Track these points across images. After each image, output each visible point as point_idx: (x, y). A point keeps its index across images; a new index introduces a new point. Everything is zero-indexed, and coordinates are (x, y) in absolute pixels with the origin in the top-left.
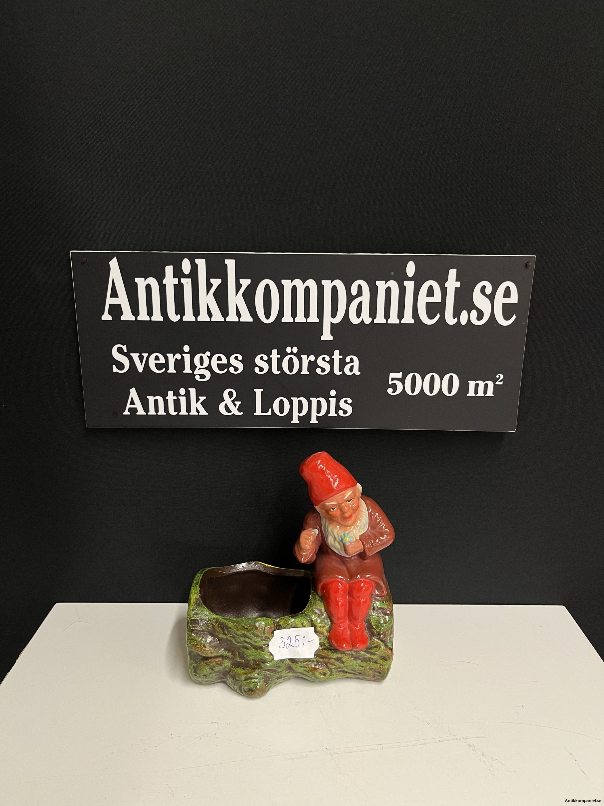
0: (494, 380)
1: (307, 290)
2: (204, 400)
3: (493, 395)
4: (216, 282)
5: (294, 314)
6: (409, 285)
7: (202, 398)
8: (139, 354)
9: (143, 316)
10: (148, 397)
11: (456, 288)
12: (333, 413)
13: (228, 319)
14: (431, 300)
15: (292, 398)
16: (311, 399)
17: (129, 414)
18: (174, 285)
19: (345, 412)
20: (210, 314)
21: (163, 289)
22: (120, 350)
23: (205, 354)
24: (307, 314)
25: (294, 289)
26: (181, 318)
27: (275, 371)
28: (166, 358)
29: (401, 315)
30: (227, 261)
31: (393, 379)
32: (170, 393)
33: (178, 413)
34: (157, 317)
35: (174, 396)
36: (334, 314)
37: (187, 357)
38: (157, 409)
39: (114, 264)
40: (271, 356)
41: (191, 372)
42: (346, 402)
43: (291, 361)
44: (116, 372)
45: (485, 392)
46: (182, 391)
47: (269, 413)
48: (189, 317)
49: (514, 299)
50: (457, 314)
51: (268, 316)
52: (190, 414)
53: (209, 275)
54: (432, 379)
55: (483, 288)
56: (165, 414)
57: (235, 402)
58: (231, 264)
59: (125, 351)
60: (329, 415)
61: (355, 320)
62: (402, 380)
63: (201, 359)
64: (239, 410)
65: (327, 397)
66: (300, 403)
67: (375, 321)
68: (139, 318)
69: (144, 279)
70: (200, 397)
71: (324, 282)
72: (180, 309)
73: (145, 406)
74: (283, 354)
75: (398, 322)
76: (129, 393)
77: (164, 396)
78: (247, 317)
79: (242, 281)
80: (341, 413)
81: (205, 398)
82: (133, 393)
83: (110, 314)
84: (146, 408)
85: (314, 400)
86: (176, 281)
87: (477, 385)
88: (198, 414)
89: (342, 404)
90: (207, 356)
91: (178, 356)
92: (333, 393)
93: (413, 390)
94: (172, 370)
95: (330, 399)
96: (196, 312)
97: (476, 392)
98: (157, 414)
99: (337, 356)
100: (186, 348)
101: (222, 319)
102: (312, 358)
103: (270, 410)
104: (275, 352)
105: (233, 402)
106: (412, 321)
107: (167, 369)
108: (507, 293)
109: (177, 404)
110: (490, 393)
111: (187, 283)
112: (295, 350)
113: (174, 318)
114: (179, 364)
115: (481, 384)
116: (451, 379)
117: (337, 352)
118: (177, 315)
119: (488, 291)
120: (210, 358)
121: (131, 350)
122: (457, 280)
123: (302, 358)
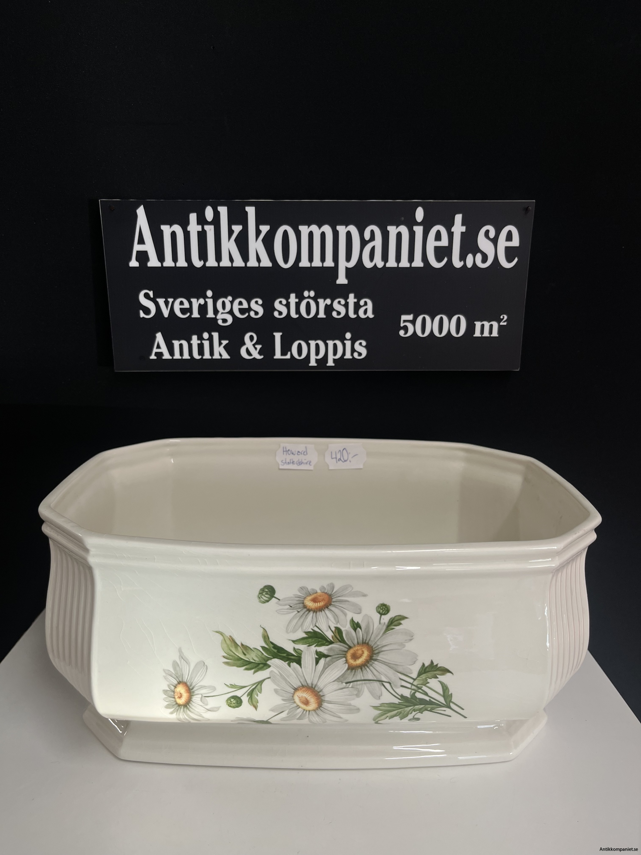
0: (499, 321)
1: (323, 235)
2: (227, 344)
3: (497, 336)
4: (237, 229)
5: (311, 259)
6: (419, 230)
7: (225, 342)
8: (164, 300)
9: (169, 262)
10: (174, 342)
11: (462, 233)
12: (348, 356)
13: (249, 264)
14: (439, 244)
15: (310, 342)
16: (328, 342)
17: (155, 358)
18: (198, 232)
19: (360, 354)
20: (231, 260)
21: (187, 235)
22: (147, 296)
23: (226, 297)
24: (323, 259)
25: (311, 234)
26: (205, 264)
27: (294, 315)
28: (191, 303)
29: (411, 259)
30: (248, 209)
31: (405, 321)
32: (195, 338)
33: (202, 358)
34: (182, 263)
35: (198, 339)
36: (348, 258)
37: (210, 302)
38: (181, 354)
39: (141, 212)
40: (289, 301)
41: (214, 316)
42: (360, 344)
43: (308, 306)
44: (143, 317)
45: (491, 332)
46: (206, 335)
47: (288, 356)
48: (212, 262)
49: (516, 242)
50: (463, 257)
51: (286, 260)
52: (214, 357)
53: (231, 222)
54: (441, 321)
55: (487, 233)
56: (189, 358)
57: (256, 346)
58: (251, 211)
59: (152, 296)
60: (345, 357)
61: (368, 264)
62: (413, 322)
63: (224, 304)
64: (260, 353)
65: (343, 339)
66: (317, 346)
67: (388, 265)
68: (165, 264)
69: (169, 226)
70: (222, 342)
71: (339, 228)
72: (203, 255)
73: (171, 351)
74: (301, 297)
75: (408, 265)
76: (155, 338)
77: (189, 340)
78: (266, 263)
79: (262, 227)
80: (356, 355)
81: (227, 342)
82: (159, 337)
83: (137, 260)
84: (171, 352)
85: (330, 343)
86: (199, 228)
87: (483, 326)
88: (221, 357)
89: (357, 346)
90: (229, 301)
91: (202, 301)
92: (348, 335)
93: (423, 331)
94: (196, 315)
95: (345, 342)
96: (218, 258)
97: (482, 332)
98: (182, 358)
99: (352, 299)
100: (209, 293)
101: (242, 264)
102: (328, 301)
103: (289, 353)
104: (293, 297)
105: (254, 345)
106: (421, 265)
107: (191, 313)
108: (509, 237)
109: (201, 347)
110: (495, 334)
111: (210, 230)
112: (312, 294)
113: (198, 263)
114: (203, 309)
115: (487, 325)
116: (459, 320)
117: (351, 296)
118: (200, 259)
119: (492, 234)
120: (232, 302)
121: (156, 295)
122: (463, 225)
123: (318, 302)
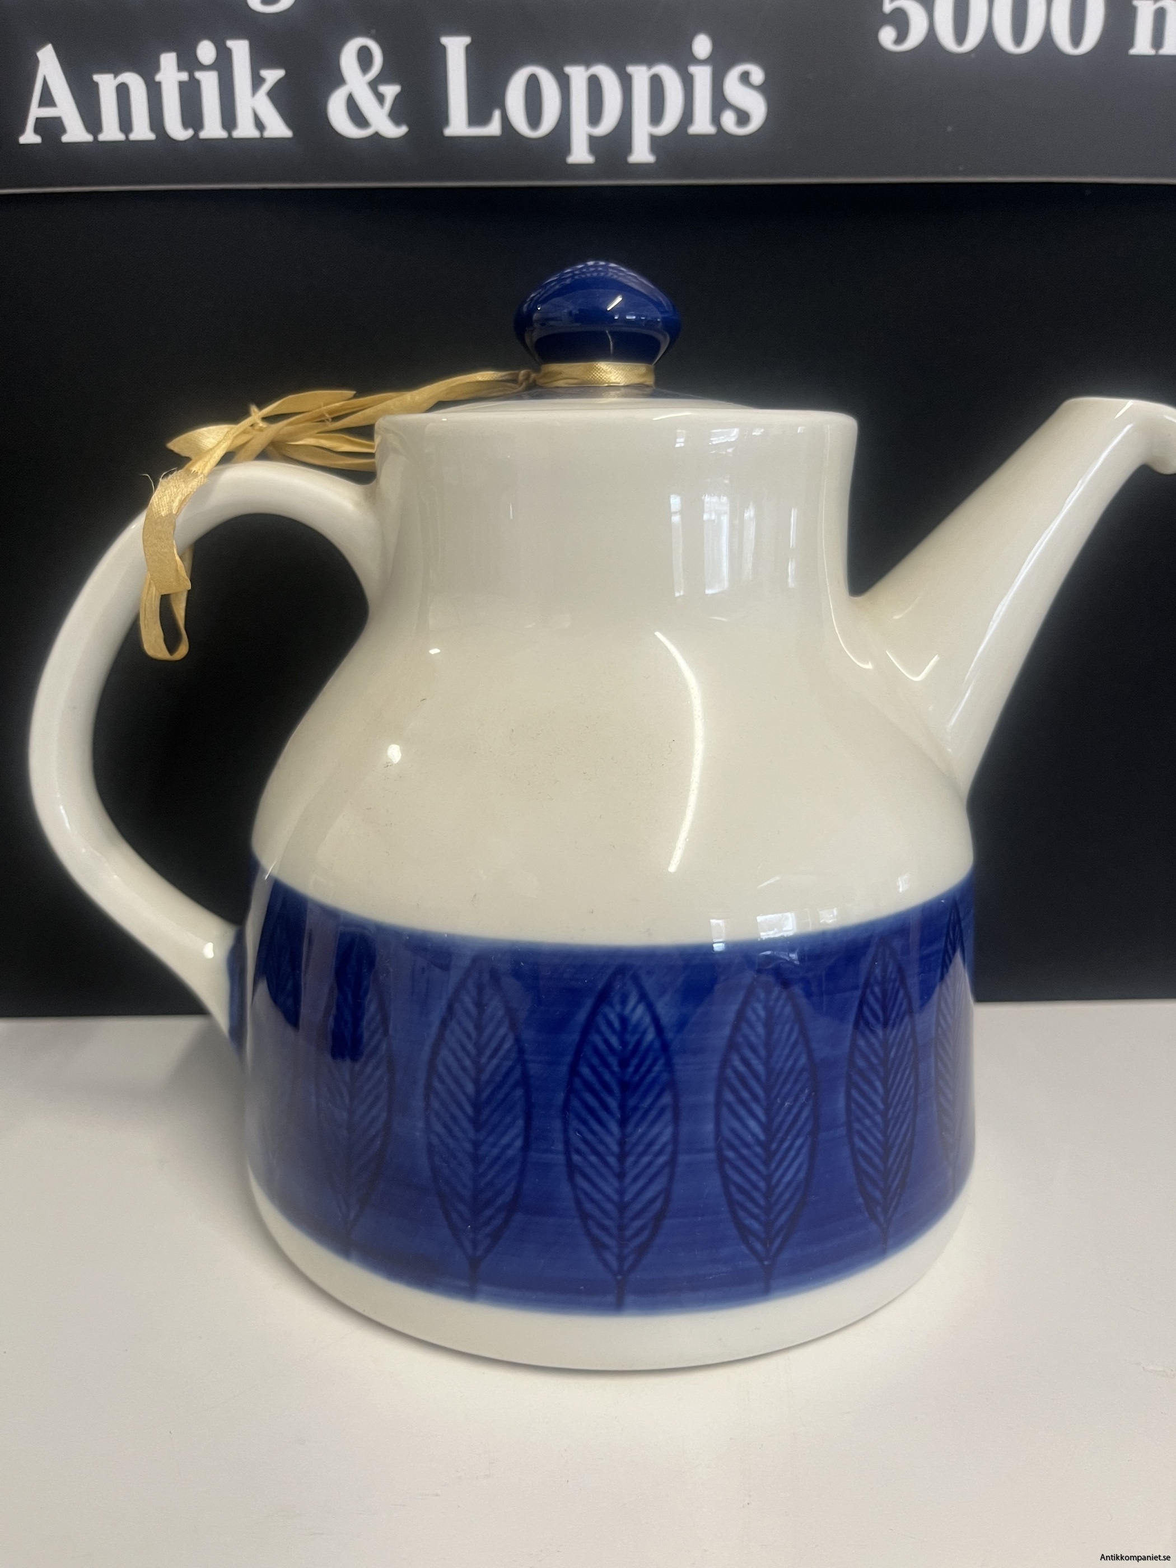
2: (280, 82)
7: (272, 76)
10: (96, 78)
12: (702, 125)
15: (568, 70)
16: (630, 69)
17: (38, 140)
19: (743, 118)
32: (168, 60)
33: (196, 136)
38: (126, 123)
42: (745, 77)
46: (206, 51)
47: (494, 128)
52: (237, 134)
56: (151, 136)
57: (382, 88)
60: (692, 130)
64: (396, 116)
65: (683, 60)
66: (594, 87)
70: (265, 73)
73: (90, 111)
76: (32, 65)
77: (149, 72)
80: (729, 120)
81: (280, 73)
82: (48, 64)
84: (91, 118)
85: (640, 75)
88: (262, 134)
89: (732, 86)
92: (702, 46)
93: (961, 31)
95: (692, 69)
97: (1158, 39)
98: (127, 136)
103: (497, 114)
105: (374, 85)
109: (190, 97)
